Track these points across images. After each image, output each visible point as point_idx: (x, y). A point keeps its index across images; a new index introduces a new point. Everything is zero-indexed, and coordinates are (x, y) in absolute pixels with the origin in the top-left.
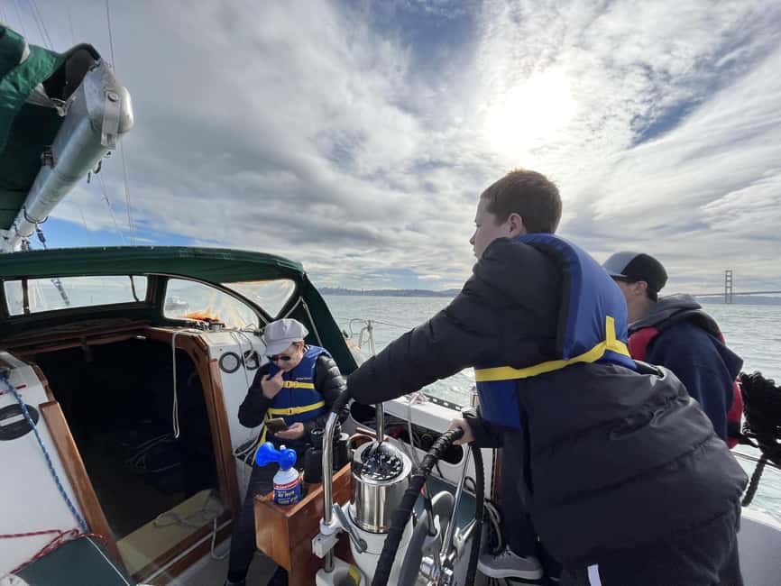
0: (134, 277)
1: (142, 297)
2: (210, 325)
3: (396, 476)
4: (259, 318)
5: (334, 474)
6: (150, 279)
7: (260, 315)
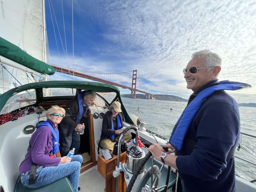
0: (73, 89)
1: (75, 95)
2: (92, 104)
3: (140, 157)
4: (106, 104)
5: (121, 153)
6: (77, 89)
7: (106, 103)
